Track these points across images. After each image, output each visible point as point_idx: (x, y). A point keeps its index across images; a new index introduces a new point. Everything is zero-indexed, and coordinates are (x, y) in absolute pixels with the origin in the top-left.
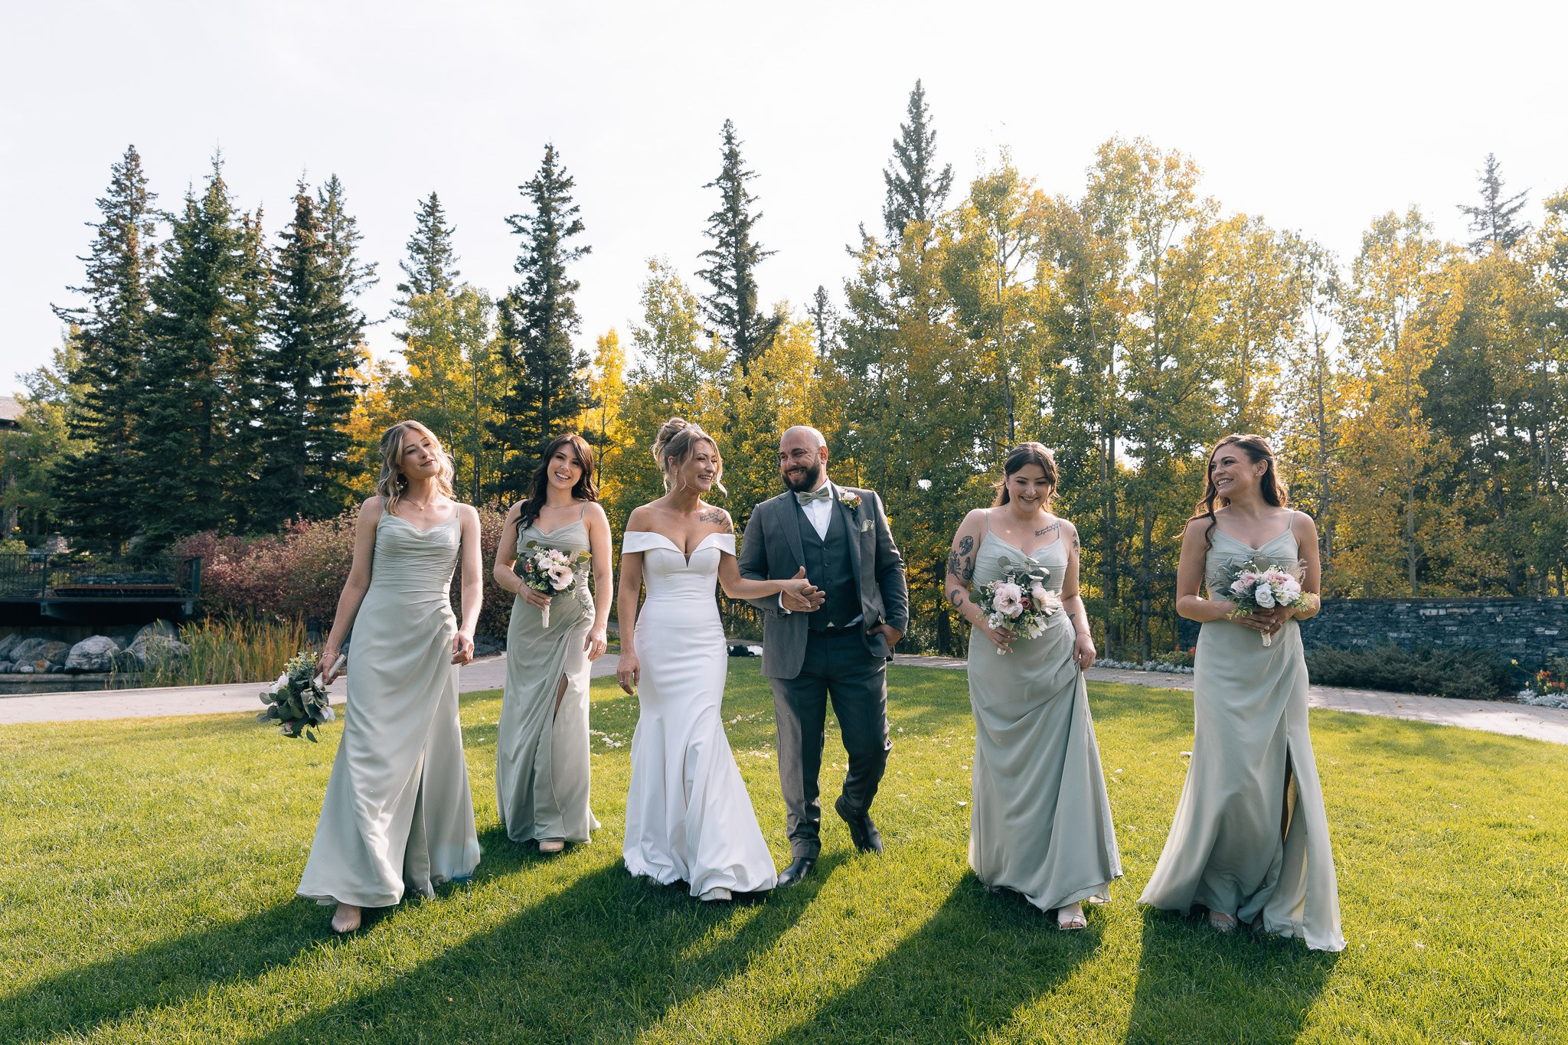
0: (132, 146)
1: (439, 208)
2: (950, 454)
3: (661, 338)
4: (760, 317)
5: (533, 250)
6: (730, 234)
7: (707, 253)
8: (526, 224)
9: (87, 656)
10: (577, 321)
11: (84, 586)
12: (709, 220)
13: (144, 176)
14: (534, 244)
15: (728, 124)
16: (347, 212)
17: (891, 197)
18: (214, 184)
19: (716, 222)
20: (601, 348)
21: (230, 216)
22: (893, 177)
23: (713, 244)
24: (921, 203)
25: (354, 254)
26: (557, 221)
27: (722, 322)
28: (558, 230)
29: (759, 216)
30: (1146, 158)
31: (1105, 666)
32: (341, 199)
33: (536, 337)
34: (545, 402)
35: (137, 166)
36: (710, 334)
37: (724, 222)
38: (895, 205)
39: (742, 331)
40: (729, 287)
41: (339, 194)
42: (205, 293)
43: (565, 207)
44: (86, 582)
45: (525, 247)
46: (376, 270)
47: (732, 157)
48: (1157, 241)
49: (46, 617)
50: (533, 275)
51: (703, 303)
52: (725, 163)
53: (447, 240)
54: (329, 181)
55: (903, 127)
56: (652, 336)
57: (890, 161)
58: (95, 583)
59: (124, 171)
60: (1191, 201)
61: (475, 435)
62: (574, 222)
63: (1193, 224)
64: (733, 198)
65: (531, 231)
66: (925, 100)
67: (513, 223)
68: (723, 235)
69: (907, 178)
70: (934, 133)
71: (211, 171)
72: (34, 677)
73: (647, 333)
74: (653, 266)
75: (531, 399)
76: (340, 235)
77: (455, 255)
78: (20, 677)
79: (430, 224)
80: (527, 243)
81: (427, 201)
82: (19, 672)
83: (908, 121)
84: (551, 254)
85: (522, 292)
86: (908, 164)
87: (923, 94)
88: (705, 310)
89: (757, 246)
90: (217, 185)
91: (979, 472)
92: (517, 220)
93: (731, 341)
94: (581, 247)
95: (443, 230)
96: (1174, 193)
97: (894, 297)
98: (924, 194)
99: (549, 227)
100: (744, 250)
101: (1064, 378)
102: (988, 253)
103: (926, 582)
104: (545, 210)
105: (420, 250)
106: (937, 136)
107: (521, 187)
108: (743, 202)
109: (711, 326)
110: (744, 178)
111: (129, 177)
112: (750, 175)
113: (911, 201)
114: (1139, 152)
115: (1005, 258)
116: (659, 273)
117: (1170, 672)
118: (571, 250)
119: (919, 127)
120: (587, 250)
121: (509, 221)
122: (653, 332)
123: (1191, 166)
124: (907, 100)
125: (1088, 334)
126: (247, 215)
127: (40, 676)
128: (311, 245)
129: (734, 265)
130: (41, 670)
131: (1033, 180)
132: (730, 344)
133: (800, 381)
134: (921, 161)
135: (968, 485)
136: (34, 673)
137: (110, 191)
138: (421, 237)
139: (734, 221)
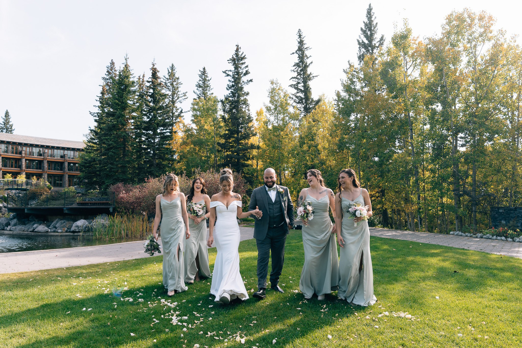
0: (112, 60)
1: (206, 72)
2: (386, 147)
3: (275, 109)
4: (312, 100)
5: (233, 82)
6: (301, 71)
7: (293, 78)
8: (231, 73)
9: (77, 226)
10: (248, 105)
11: (85, 202)
12: (293, 66)
13: (116, 69)
14: (233, 80)
15: (300, 31)
16: (177, 76)
17: (360, 50)
18: (125, 66)
19: (296, 67)
20: (258, 115)
21: (131, 76)
22: (361, 42)
23: (295, 74)
24: (372, 51)
25: (179, 89)
26: (240, 71)
27: (299, 103)
28: (241, 74)
29: (312, 63)
30: (469, 16)
31: (457, 235)
32: (175, 71)
33: (235, 112)
34: (238, 135)
35: (114, 66)
36: (294, 107)
37: (299, 66)
38: (362, 52)
39: (306, 105)
40: (301, 90)
41: (174, 70)
42: (122, 103)
43: (243, 66)
44: (86, 200)
45: (230, 81)
46: (187, 94)
47: (301, 42)
48: (475, 52)
49: (66, 213)
50: (232, 91)
51: (292, 96)
52: (299, 45)
53: (209, 83)
54: (171, 66)
55: (364, 22)
56: (272, 108)
57: (360, 36)
58: (88, 201)
59: (110, 68)
60: (491, 33)
61: (214, 147)
62: (246, 71)
63: (493, 42)
64: (302, 58)
65: (232, 75)
66: (373, 11)
67: (225, 73)
68: (299, 71)
69: (366, 42)
70: (377, 24)
71: (125, 61)
72: (61, 234)
73: (270, 107)
74: (272, 83)
75: (234, 134)
76: (175, 83)
77: (211, 87)
78: (57, 234)
79: (203, 78)
80: (230, 79)
81: (202, 70)
82: (58, 232)
83: (366, 20)
84: (239, 83)
85: (229, 97)
86: (366, 36)
87: (372, 9)
88: (292, 98)
89: (311, 74)
90: (126, 66)
91: (398, 153)
92: (227, 72)
93: (302, 109)
94: (249, 80)
95: (207, 79)
96: (482, 30)
97: (362, 88)
98: (373, 48)
99: (238, 73)
100: (306, 76)
101: (434, 112)
102: (399, 63)
103: (377, 197)
104: (236, 68)
105: (200, 87)
106: (378, 25)
107: (228, 60)
108: (305, 58)
109: (295, 104)
110: (305, 50)
111: (111, 70)
112: (308, 49)
113: (368, 51)
114: (466, 15)
115: (407, 69)
116: (275, 85)
117: (490, 239)
118: (246, 81)
119: (371, 21)
120: (251, 81)
121: (224, 72)
122: (273, 107)
123: (490, 18)
124: (366, 12)
125: (445, 92)
126: (139, 77)
127: (63, 233)
128: (156, 84)
129: (302, 82)
130: (64, 231)
131: (418, 37)
132: (302, 110)
133: (326, 121)
134: (372, 35)
135: (393, 158)
136: (62, 232)
137: (106, 75)
138: (200, 82)
139: (302, 66)
